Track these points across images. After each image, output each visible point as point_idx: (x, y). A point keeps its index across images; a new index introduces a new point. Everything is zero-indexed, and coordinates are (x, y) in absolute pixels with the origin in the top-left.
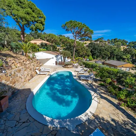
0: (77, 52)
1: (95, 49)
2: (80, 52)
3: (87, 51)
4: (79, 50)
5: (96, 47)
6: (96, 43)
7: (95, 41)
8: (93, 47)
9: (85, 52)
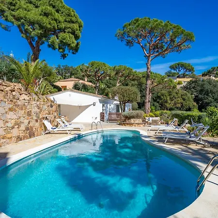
0: (158, 102)
1: (207, 93)
2: (166, 102)
3: (184, 99)
4: (163, 95)
5: (208, 87)
6: (206, 78)
7: (204, 75)
8: (199, 88)
9: (180, 100)
